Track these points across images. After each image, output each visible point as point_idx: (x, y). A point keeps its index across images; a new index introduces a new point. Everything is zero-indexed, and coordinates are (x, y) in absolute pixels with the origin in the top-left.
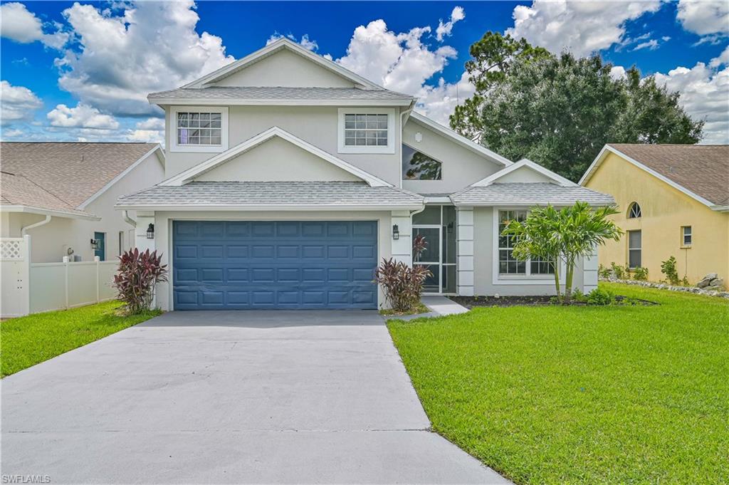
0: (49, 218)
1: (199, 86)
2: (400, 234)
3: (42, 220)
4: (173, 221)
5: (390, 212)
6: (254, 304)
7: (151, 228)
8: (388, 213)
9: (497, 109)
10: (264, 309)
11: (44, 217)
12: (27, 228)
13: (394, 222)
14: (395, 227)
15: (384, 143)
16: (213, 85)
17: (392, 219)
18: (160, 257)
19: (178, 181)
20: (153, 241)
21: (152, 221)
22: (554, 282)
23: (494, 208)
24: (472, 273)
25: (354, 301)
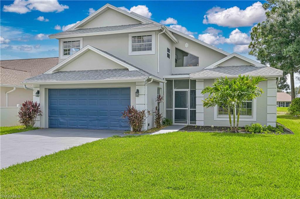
0: (15, 89)
1: (73, 29)
2: (139, 94)
3: (12, 90)
4: (49, 89)
5: (135, 83)
6: (79, 126)
7: (38, 92)
8: (134, 83)
9: (268, 27)
10: (83, 128)
11: (13, 88)
12: (7, 93)
13: (137, 88)
14: (138, 91)
15: (150, 49)
16: (81, 28)
17: (136, 86)
18: (39, 105)
19: (50, 72)
20: (39, 98)
21: (39, 89)
22: (229, 119)
23: (215, 80)
24: (203, 114)
25: (121, 126)
